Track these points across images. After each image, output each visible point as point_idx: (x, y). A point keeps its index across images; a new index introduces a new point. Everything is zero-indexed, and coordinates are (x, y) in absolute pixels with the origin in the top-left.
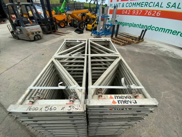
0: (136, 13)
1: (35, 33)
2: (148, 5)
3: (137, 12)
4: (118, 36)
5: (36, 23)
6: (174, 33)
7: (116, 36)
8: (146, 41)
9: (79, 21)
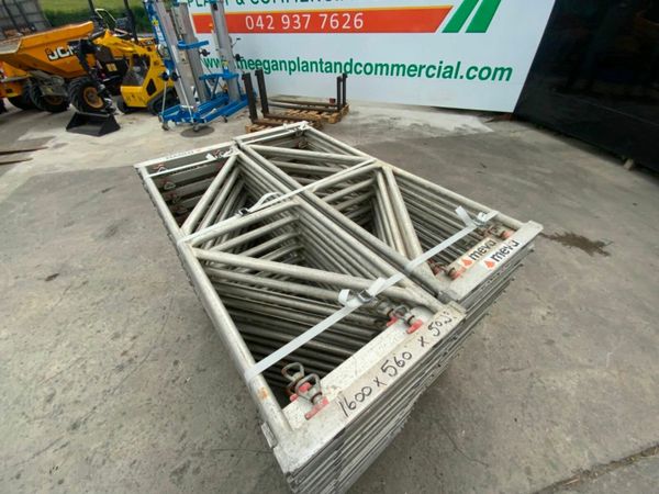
4: (271, 109)
6: (412, 73)
7: (265, 111)
8: (356, 110)
9: (67, 81)
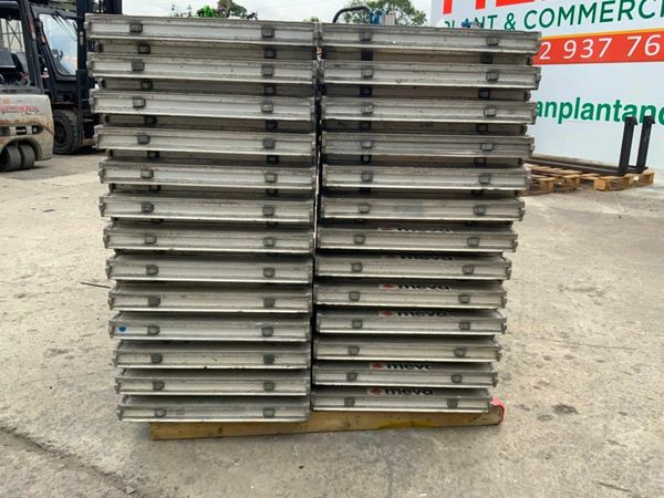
0: (580, 50)
1: (13, 130)
2: (635, 12)
3: (589, 48)
5: (33, 84)
